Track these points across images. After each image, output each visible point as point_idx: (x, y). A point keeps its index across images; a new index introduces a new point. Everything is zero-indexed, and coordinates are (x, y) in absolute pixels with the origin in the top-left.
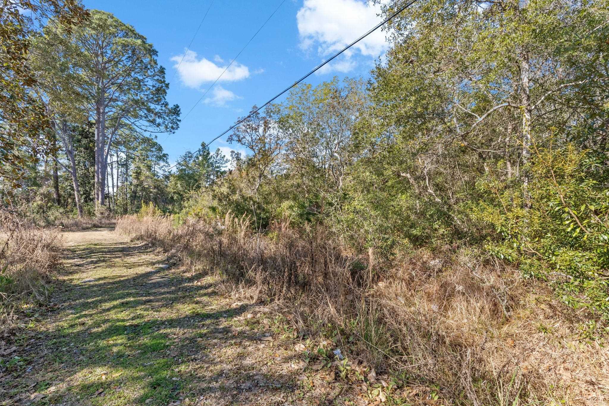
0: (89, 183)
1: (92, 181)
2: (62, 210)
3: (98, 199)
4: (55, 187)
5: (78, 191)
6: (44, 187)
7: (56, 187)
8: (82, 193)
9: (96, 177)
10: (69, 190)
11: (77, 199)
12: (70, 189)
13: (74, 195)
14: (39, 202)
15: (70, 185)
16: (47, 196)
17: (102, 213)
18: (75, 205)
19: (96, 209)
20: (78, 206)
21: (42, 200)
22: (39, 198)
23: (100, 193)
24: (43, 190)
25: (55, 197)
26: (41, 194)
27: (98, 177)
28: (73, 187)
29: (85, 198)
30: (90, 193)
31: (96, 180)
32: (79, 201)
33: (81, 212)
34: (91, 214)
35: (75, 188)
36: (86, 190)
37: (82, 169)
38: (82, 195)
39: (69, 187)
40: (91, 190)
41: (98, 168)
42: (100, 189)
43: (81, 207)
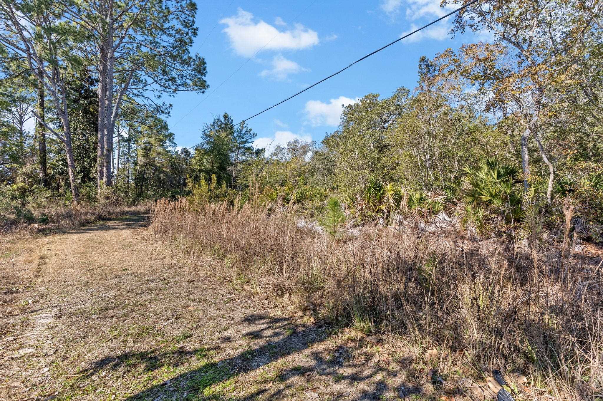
0: (89, 157)
1: (93, 155)
2: (49, 193)
3: (101, 178)
4: (41, 163)
5: (74, 167)
6: (28, 164)
7: (43, 163)
8: (78, 170)
9: (99, 148)
10: (61, 167)
11: (71, 178)
12: (62, 164)
13: (68, 173)
14: (20, 185)
15: (62, 160)
16: (32, 176)
17: (107, 198)
18: (69, 187)
19: (99, 191)
20: (72, 188)
21: (24, 181)
22: (21, 179)
23: (105, 170)
24: (27, 168)
25: (41, 176)
26: (24, 174)
27: (102, 148)
28: (67, 163)
29: (83, 177)
30: (90, 171)
31: (99, 153)
32: (74, 180)
33: (77, 195)
34: (91, 199)
35: (69, 163)
36: (84, 166)
37: (79, 139)
38: (78, 173)
39: (60, 163)
40: (90, 166)
41: (103, 136)
42: (105, 164)
43: (77, 189)
